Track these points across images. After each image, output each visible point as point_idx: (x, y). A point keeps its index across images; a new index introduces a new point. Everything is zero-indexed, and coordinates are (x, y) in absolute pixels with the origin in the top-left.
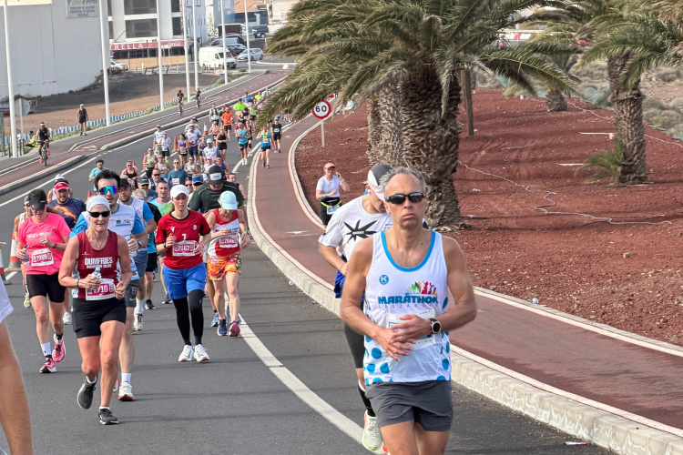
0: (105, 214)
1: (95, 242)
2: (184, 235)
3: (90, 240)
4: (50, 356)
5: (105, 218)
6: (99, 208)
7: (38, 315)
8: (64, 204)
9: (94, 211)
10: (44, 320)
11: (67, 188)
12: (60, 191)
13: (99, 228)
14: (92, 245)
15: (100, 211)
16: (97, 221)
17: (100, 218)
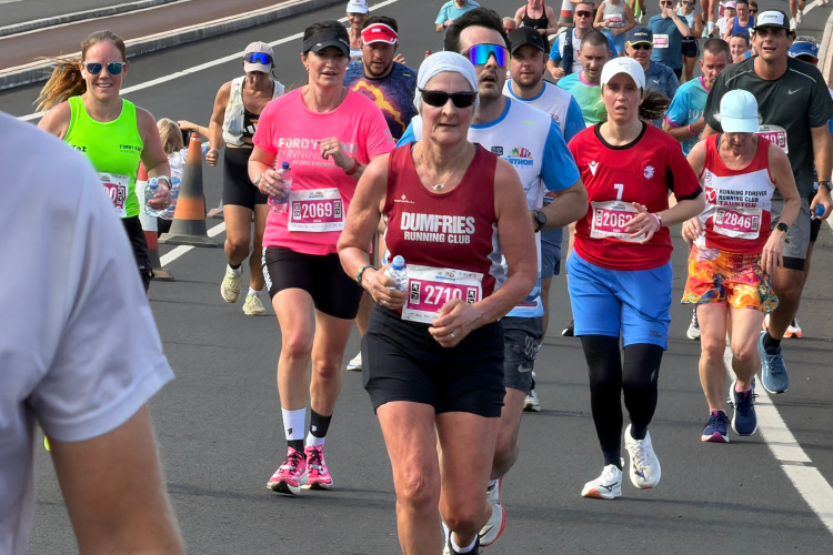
0: (463, 100)
1: (433, 171)
2: (620, 187)
3: (421, 169)
4: (299, 445)
5: (460, 111)
6: (446, 81)
7: (289, 338)
8: (377, 80)
9: (434, 87)
10: (300, 353)
11: (392, 42)
12: (374, 46)
13: (441, 134)
14: (424, 180)
15: (451, 89)
16: (440, 115)
17: (448, 108)
